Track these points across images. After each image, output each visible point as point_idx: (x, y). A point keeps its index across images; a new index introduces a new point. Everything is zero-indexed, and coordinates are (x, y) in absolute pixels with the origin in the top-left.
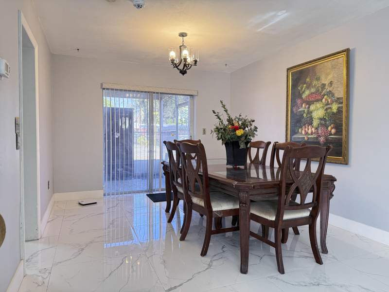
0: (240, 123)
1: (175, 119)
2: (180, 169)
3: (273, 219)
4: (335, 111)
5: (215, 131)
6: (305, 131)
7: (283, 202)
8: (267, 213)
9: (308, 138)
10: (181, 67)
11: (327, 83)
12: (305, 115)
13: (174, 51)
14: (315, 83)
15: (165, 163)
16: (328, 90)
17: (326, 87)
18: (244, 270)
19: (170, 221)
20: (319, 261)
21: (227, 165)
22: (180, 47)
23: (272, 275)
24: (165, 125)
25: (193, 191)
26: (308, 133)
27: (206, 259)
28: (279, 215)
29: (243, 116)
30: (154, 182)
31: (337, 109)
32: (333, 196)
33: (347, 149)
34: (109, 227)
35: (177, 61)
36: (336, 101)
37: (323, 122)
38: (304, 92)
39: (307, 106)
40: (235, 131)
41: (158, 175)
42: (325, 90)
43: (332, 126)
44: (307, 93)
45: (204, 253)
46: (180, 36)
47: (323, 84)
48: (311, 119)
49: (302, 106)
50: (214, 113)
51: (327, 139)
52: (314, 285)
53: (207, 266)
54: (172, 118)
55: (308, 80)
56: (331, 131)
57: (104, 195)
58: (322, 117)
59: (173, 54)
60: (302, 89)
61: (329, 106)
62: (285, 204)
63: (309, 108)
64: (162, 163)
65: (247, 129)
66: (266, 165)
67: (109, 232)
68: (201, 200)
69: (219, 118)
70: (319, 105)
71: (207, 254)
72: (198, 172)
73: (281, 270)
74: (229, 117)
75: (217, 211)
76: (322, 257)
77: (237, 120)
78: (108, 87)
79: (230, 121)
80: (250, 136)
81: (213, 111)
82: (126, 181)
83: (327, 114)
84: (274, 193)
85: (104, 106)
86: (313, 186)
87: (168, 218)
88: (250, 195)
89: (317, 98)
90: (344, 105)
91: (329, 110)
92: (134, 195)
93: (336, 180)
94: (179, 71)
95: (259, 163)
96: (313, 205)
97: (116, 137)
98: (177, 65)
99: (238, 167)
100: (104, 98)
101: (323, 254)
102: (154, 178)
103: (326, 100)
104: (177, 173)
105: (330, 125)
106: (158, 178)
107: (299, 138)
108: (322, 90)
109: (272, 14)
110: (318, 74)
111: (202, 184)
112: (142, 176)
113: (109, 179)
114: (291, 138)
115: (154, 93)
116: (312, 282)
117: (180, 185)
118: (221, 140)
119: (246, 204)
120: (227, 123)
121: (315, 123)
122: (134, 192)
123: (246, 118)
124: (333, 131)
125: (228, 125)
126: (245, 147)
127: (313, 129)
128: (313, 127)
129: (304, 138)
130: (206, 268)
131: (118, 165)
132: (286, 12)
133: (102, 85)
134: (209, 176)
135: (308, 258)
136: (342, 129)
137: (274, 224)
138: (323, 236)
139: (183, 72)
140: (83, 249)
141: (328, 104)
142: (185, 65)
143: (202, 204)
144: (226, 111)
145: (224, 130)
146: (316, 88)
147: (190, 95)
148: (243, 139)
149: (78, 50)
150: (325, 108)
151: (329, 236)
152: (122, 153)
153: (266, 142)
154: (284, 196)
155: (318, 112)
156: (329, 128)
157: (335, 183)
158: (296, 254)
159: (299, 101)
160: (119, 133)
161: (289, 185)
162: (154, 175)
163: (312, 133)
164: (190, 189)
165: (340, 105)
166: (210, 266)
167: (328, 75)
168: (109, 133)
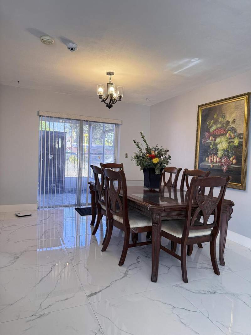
0: (156, 152)
1: (102, 140)
2: (104, 190)
3: (180, 236)
4: (236, 144)
5: (135, 158)
6: (211, 160)
7: (188, 223)
8: (175, 231)
9: (213, 166)
10: (108, 101)
11: (231, 120)
12: (211, 146)
13: (102, 87)
14: (220, 119)
15: (91, 183)
16: (231, 127)
17: (230, 124)
18: (154, 279)
19: (94, 233)
20: (217, 272)
21: (144, 187)
22: (108, 84)
23: (177, 283)
24: (93, 145)
25: (114, 210)
26: (213, 161)
27: (123, 269)
28: (185, 234)
29: (159, 147)
30: (82, 197)
31: (238, 143)
32: (231, 218)
33: (245, 177)
34: (41, 237)
35: (104, 96)
36: (238, 137)
37: (226, 153)
38: (211, 127)
39: (214, 139)
40: (152, 160)
41: (85, 190)
42: (229, 126)
43: (233, 157)
44: (214, 127)
45: (121, 263)
46: (107, 74)
47: (228, 121)
48: (217, 150)
49: (209, 139)
50: (135, 142)
51: (228, 168)
52: (211, 293)
53: (123, 275)
54: (100, 139)
55: (215, 116)
56: (232, 162)
57: (38, 208)
58: (226, 149)
59: (101, 90)
60: (210, 124)
61: (231, 140)
62: (190, 225)
63: (215, 140)
64: (89, 183)
65: (162, 158)
66: (177, 188)
67: (41, 242)
68: (120, 218)
69: (138, 147)
70: (223, 139)
71: (124, 264)
72: (119, 194)
73: (185, 280)
74: (148, 146)
75: (134, 228)
76: (219, 268)
77: (154, 150)
78: (44, 115)
79: (148, 150)
80: (164, 163)
81: (134, 141)
82: (57, 195)
83: (230, 147)
84: (181, 215)
85: (40, 129)
86: (214, 210)
87: (93, 231)
88: (162, 217)
89: (222, 132)
90: (244, 140)
91: (231, 144)
92: (65, 208)
93: (234, 205)
94: (106, 105)
95: (172, 186)
96: (214, 225)
97: (50, 158)
98: (104, 100)
99: (153, 189)
100: (40, 122)
101: (221, 266)
102: (82, 192)
103: (229, 134)
104: (101, 193)
105: (232, 156)
106: (86, 193)
107: (206, 165)
108: (227, 126)
109: (187, 60)
110: (224, 113)
111: (122, 204)
112: (72, 191)
113: (42, 193)
114: (199, 166)
115: (84, 121)
116: (211, 290)
117: (104, 204)
118: (140, 166)
119: (157, 224)
120: (146, 151)
121: (220, 153)
122: (65, 206)
123: (162, 148)
124: (234, 161)
125: (146, 153)
126: (160, 173)
127: (218, 159)
128: (218, 157)
129: (210, 165)
130: (123, 276)
131: (50, 181)
132: (198, 60)
133: (38, 112)
134: (128, 198)
135: (208, 269)
136: (242, 160)
137: (181, 241)
138: (222, 251)
139: (109, 106)
140: (18, 257)
141: (230, 138)
142: (111, 100)
143: (121, 221)
144: (145, 141)
145: (143, 158)
146: (222, 123)
147: (115, 124)
148: (158, 166)
149: (18, 81)
150: (228, 141)
151: (227, 250)
152: (55, 172)
153: (178, 168)
154: (190, 217)
155: (222, 144)
156: (231, 159)
157: (233, 207)
158: (198, 266)
159: (207, 134)
160: (52, 154)
161: (194, 209)
162: (83, 190)
163: (216, 162)
164: (111, 208)
165: (241, 140)
166: (126, 274)
167: (232, 114)
168: (43, 154)
